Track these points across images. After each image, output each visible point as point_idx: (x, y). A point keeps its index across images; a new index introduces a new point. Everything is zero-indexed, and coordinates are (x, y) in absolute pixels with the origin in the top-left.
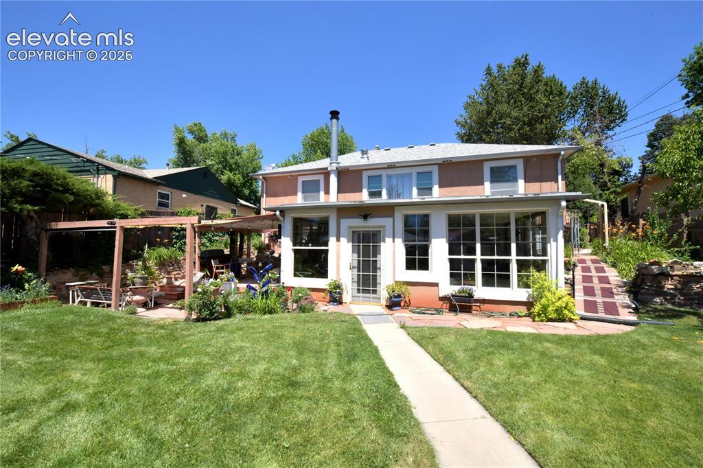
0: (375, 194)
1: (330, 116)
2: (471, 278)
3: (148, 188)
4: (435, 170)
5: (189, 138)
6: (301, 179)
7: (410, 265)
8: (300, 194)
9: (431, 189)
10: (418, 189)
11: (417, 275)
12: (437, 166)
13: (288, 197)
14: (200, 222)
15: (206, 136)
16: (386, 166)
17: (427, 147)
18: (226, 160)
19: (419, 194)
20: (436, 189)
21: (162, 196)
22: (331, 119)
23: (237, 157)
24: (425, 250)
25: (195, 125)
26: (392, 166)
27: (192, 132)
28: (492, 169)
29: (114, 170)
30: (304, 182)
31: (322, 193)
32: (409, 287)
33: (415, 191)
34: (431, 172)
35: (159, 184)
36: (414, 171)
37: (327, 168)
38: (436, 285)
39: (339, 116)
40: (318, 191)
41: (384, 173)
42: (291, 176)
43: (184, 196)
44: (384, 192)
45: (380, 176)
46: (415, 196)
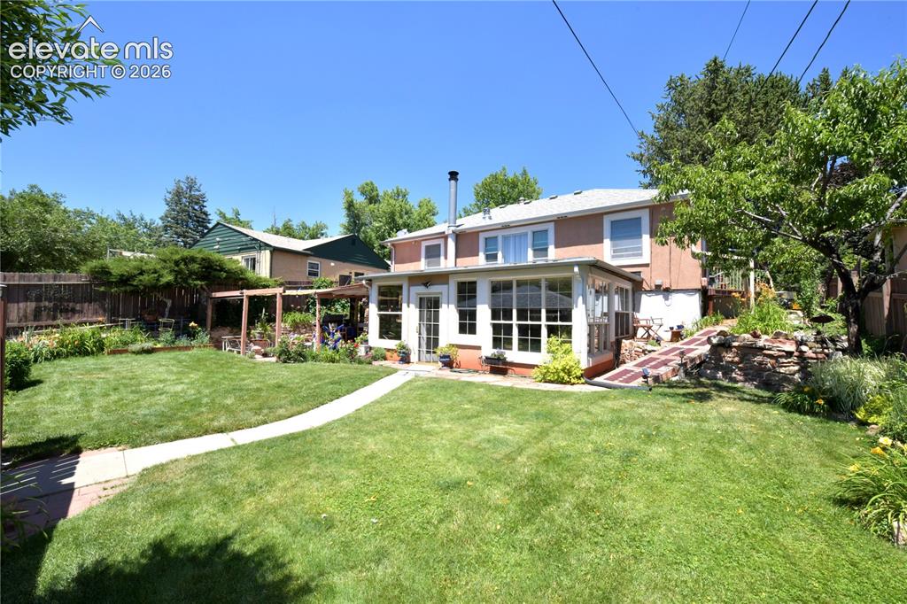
0: (491, 257)
1: (449, 176)
2: (509, 342)
3: (299, 259)
4: (551, 227)
5: (359, 199)
6: (424, 244)
7: (462, 329)
8: (423, 260)
9: (546, 249)
10: (535, 250)
11: (467, 339)
12: (553, 223)
13: (413, 264)
14: (284, 292)
15: (377, 196)
16: (500, 227)
17: (570, 197)
18: (394, 220)
19: (535, 256)
20: (551, 249)
21: (312, 266)
22: (450, 180)
23: (405, 217)
24: (473, 315)
25: (367, 184)
26: (506, 226)
27: (363, 193)
28: (613, 223)
29: (271, 246)
30: (427, 247)
31: (442, 258)
32: (460, 350)
33: (530, 252)
34: (547, 231)
35: (307, 255)
36: (529, 230)
37: (444, 233)
38: (479, 348)
39: (458, 177)
40: (439, 256)
41: (500, 234)
42: (415, 242)
43: (332, 264)
44: (500, 255)
45: (496, 237)
46: (530, 258)
